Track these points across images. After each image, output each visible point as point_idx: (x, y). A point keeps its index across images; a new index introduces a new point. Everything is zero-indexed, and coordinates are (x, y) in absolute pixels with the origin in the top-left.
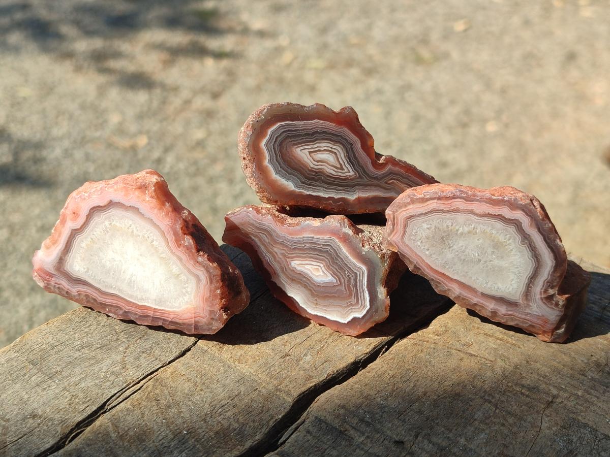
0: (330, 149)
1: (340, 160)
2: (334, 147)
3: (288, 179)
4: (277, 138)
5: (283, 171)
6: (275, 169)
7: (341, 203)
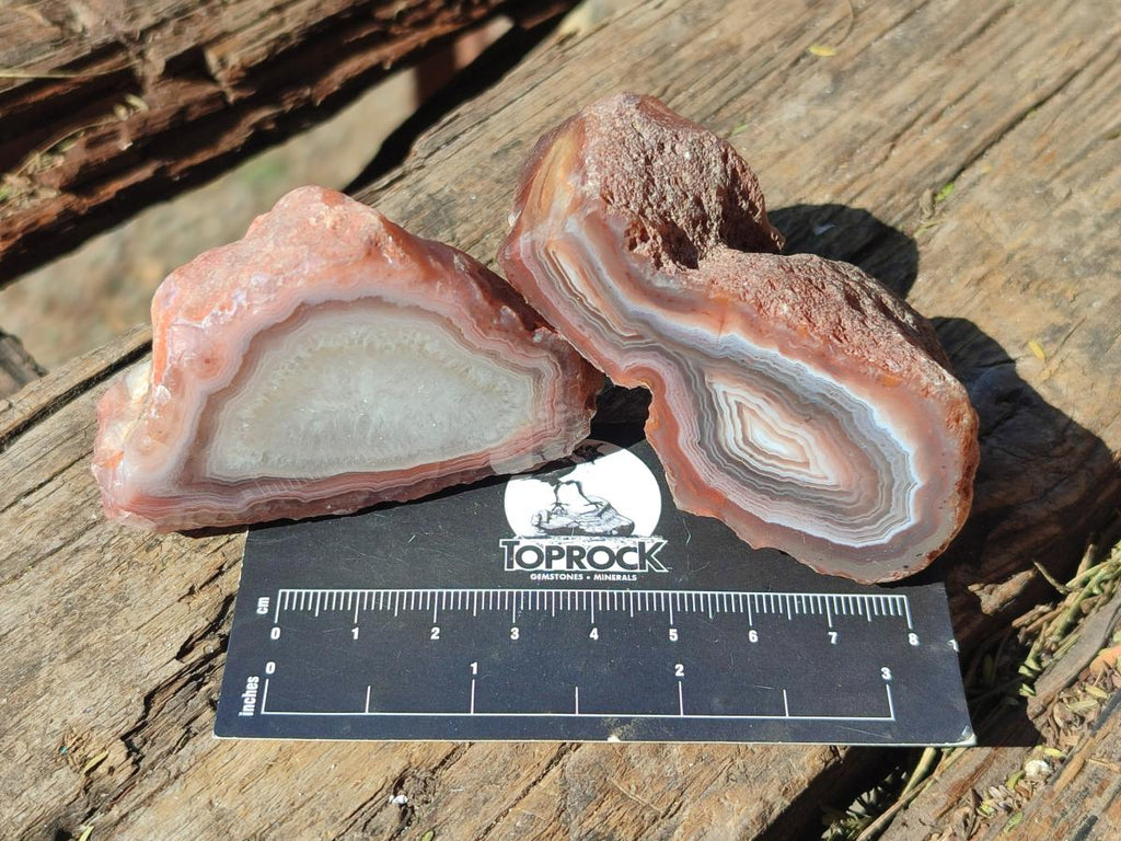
2: (747, 457)
4: (874, 522)
5: (887, 454)
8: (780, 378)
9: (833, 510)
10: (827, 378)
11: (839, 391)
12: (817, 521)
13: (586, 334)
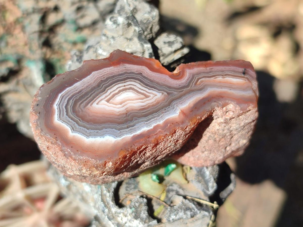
0: (124, 88)
1: (140, 91)
2: (125, 84)
3: (102, 135)
4: (66, 107)
5: (92, 131)
6: (83, 134)
7: (169, 125)
8: (150, 117)
9: (82, 97)
10: (138, 132)
11: (131, 133)
12: (81, 88)
13: (208, 68)
